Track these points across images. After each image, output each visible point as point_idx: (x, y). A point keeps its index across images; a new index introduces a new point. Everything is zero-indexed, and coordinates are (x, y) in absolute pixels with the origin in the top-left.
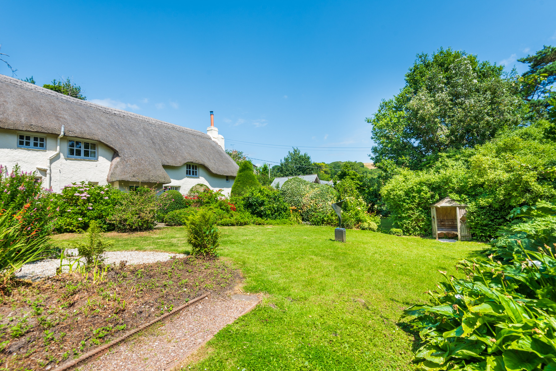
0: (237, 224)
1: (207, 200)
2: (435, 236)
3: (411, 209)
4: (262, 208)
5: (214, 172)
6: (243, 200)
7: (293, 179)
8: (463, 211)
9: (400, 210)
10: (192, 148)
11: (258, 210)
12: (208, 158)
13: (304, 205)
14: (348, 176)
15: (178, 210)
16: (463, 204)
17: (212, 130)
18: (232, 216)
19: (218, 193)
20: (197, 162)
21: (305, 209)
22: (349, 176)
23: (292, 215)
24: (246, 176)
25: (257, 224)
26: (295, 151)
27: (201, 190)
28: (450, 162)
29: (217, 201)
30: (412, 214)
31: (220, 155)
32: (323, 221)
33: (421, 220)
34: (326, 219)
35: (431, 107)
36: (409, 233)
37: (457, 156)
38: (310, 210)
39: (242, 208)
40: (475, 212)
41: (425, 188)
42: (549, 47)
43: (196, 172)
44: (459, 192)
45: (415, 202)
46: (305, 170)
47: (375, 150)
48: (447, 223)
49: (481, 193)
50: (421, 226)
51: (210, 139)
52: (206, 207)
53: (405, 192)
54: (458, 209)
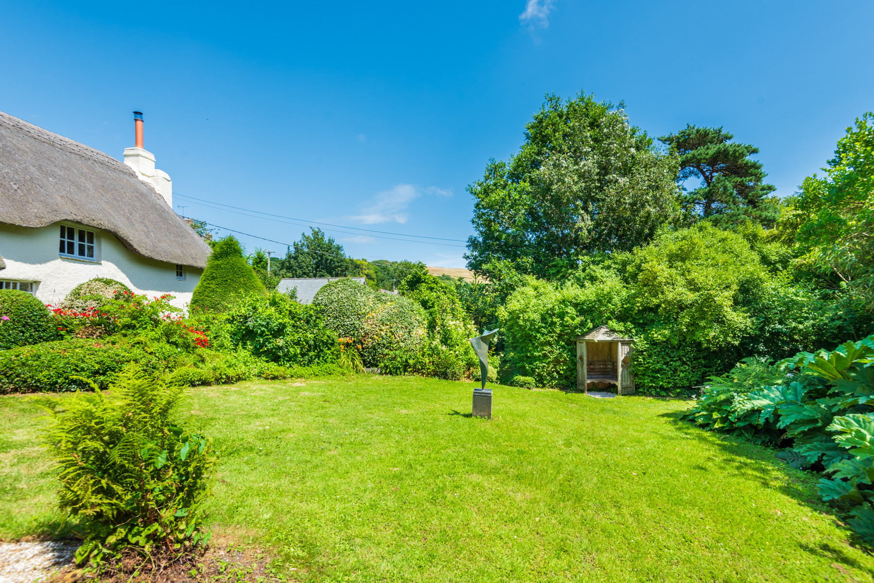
0: (218, 381)
1: (126, 320)
2: (581, 387)
3: (549, 343)
4: (280, 342)
5: (143, 252)
6: (230, 321)
7: (339, 281)
8: (626, 349)
9: (530, 345)
10: (78, 187)
11: (270, 346)
12: (128, 218)
13: (368, 334)
14: (424, 284)
15: (28, 348)
16: (626, 338)
17: (138, 155)
18: (203, 361)
19: (160, 304)
20: (95, 223)
21: (369, 342)
22: (427, 283)
23: (343, 356)
24: (232, 268)
25: (266, 379)
26: (316, 234)
27: (109, 294)
28: (598, 271)
29: (156, 323)
30: (549, 352)
31: (160, 215)
32: (405, 366)
33: (562, 362)
34: (411, 362)
35: (573, 180)
36: (542, 383)
37: (607, 263)
38: (379, 344)
39: (228, 343)
40: (645, 351)
41: (571, 310)
42: (693, 128)
43: (91, 249)
44: (622, 317)
45: (555, 332)
46: (334, 269)
47: (473, 244)
48: (597, 367)
49: (652, 321)
50: (562, 372)
51: (133, 175)
52: (126, 339)
53: (542, 315)
54: (620, 344)
